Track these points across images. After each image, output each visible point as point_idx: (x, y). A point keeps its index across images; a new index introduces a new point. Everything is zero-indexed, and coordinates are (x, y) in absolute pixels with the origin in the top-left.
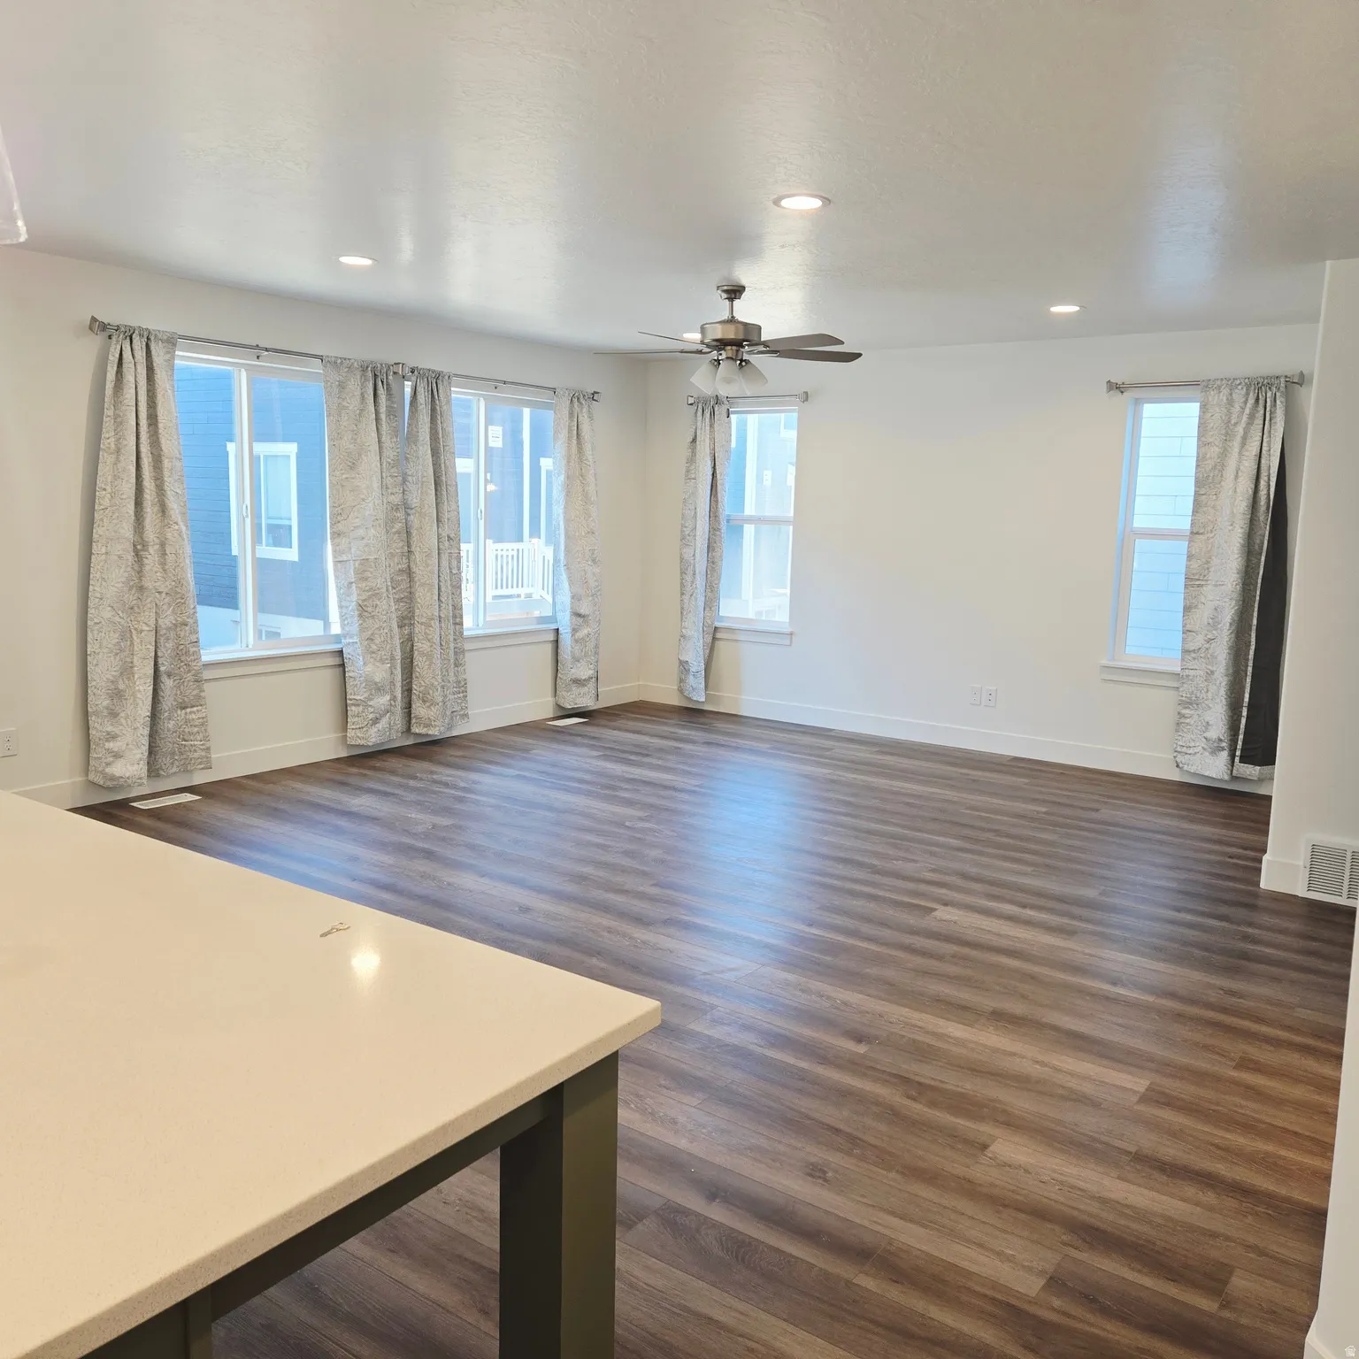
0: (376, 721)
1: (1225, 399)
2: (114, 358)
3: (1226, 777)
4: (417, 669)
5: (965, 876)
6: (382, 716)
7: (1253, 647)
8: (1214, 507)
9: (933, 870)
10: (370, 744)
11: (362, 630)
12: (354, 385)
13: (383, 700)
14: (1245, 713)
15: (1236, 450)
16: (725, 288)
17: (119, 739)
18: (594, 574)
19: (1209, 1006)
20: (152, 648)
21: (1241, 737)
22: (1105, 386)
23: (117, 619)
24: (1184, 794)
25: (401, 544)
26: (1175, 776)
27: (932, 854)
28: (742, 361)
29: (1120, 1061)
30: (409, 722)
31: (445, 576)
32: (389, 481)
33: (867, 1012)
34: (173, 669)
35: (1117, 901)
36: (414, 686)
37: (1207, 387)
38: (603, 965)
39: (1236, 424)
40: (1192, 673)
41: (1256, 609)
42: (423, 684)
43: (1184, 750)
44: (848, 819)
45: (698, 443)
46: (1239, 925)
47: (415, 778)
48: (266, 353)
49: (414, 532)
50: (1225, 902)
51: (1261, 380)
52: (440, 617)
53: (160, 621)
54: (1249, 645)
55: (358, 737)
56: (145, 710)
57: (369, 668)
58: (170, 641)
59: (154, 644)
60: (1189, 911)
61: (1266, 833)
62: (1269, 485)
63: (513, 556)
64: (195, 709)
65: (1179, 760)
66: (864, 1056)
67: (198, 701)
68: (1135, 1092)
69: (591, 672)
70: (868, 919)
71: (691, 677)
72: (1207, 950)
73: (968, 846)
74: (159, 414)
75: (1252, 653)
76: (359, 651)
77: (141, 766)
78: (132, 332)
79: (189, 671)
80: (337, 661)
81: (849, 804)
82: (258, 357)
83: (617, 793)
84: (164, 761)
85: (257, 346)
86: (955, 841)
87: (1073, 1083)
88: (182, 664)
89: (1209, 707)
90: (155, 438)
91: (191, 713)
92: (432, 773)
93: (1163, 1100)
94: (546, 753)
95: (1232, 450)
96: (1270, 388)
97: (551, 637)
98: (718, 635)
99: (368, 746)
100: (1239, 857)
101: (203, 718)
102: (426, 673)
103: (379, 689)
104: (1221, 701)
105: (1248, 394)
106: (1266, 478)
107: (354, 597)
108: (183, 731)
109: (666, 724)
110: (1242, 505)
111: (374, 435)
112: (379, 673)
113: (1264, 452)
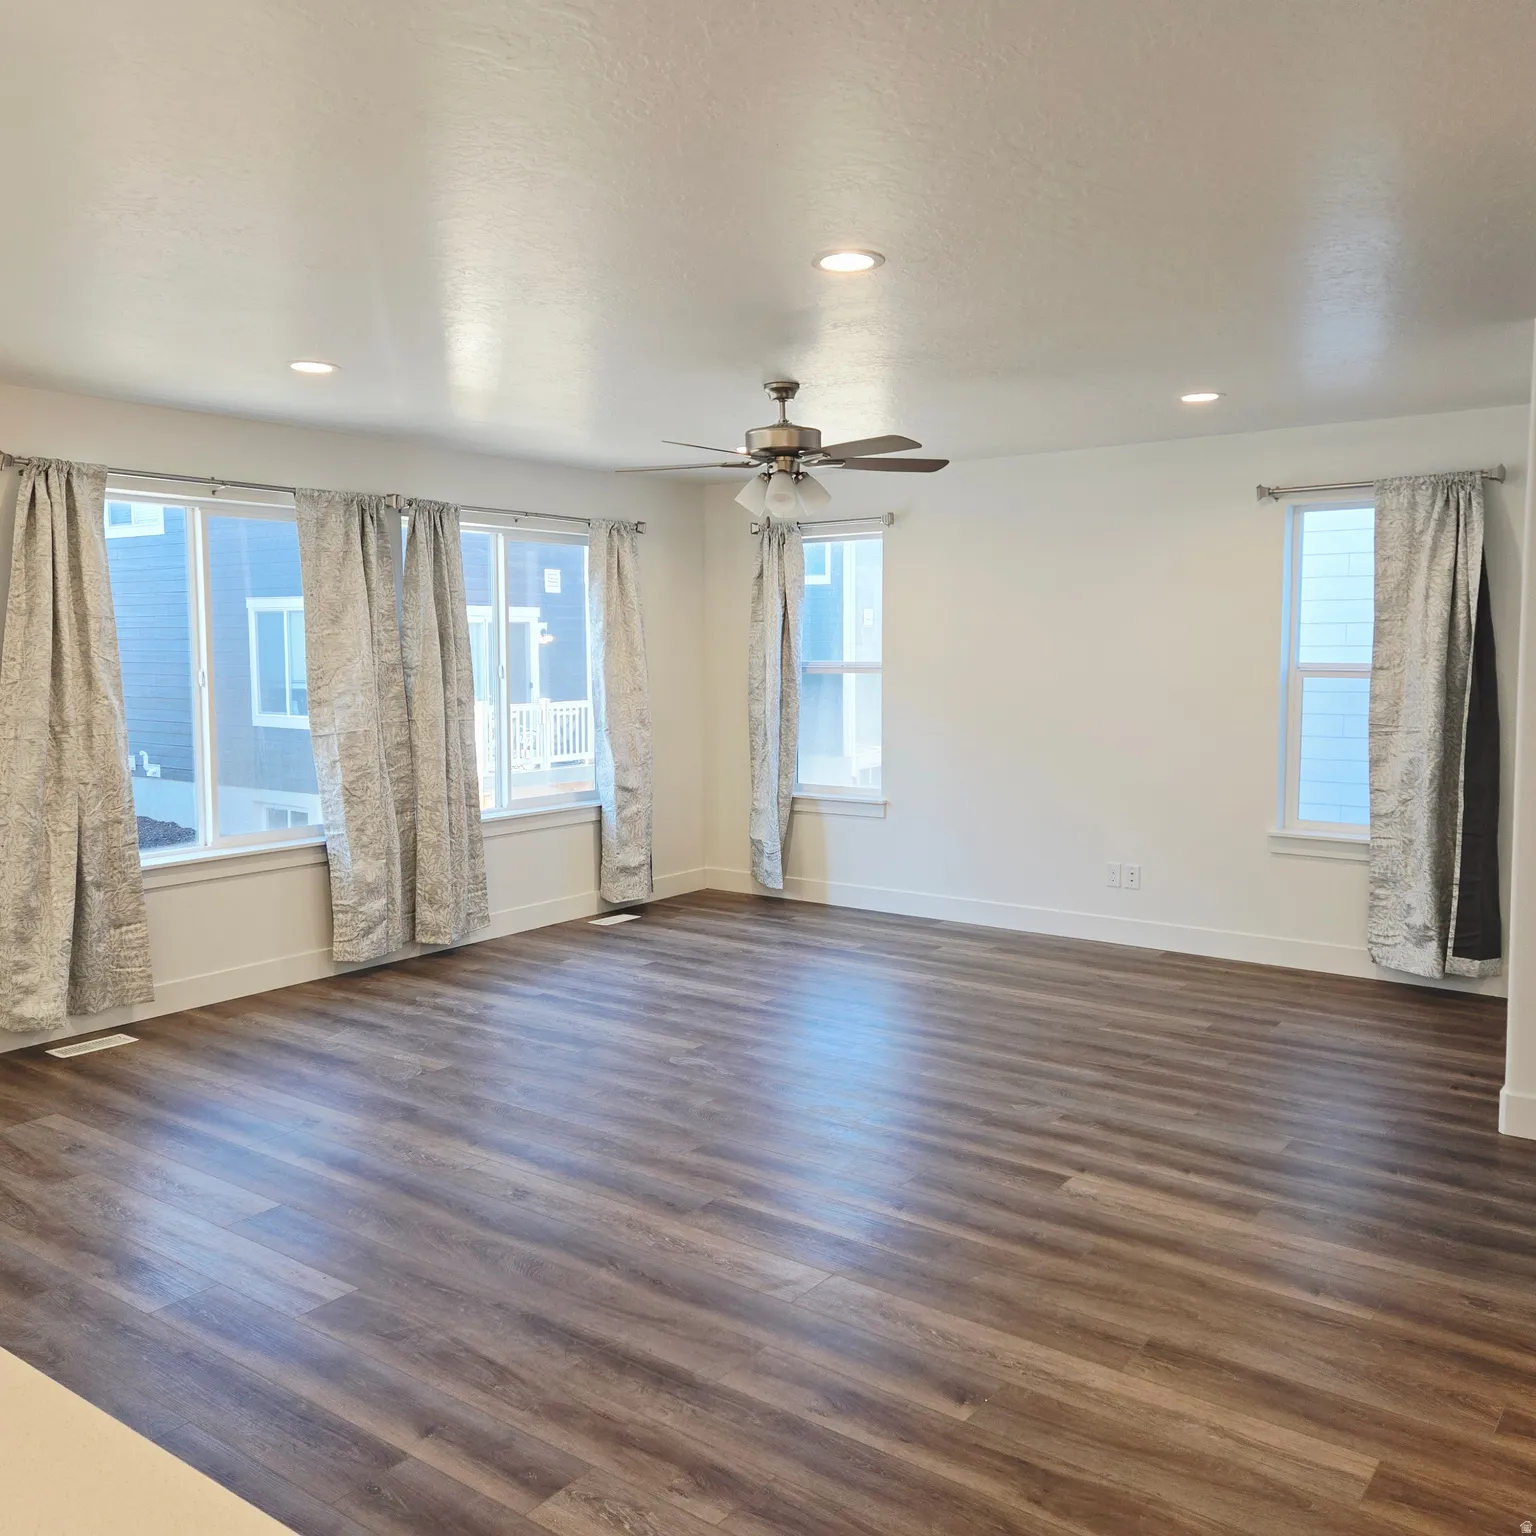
0: (368, 932)
1: (1406, 501)
2: (24, 496)
3: (1437, 975)
4: (422, 864)
5: (1105, 1125)
6: (376, 925)
7: (1461, 809)
8: (1400, 635)
9: (1064, 1118)
10: (362, 960)
11: (349, 819)
12: (335, 523)
13: (378, 905)
14: (1456, 893)
15: (1424, 563)
16: (775, 385)
17: (31, 969)
18: (643, 739)
19: (1451, 1326)
20: (74, 854)
21: (1453, 923)
22: (1255, 491)
23: (27, 819)
24: (1384, 997)
25: (399, 713)
26: (1370, 973)
27: (1063, 1093)
28: (798, 473)
29: (1332, 1425)
30: (413, 929)
31: (455, 749)
32: (383, 636)
33: (974, 1350)
34: (104, 878)
35: (1308, 1158)
36: (418, 885)
37: (1382, 488)
38: (614, 1280)
39: (1422, 532)
40: (1384, 843)
41: (1462, 762)
42: (429, 881)
43: (1381, 940)
44: (955, 1044)
45: (765, 578)
46: (1476, 1189)
47: (412, 1002)
48: (223, 487)
49: (416, 697)
50: (1454, 1156)
51: (1450, 478)
52: (449, 798)
53: (85, 819)
54: (1455, 806)
55: (346, 951)
56: (64, 932)
57: (360, 865)
58: (99, 844)
59: (76, 848)
60: (1405, 1170)
61: (1502, 1051)
62: (1469, 606)
63: (574, 717)
64: (132, 927)
65: (1374, 953)
66: (965, 1427)
67: (137, 917)
68: (1358, 1479)
69: (643, 858)
70: (977, 1196)
71: (766, 860)
72: (1439, 1232)
73: (1111, 1080)
74: (83, 565)
75: (1460, 816)
76: (346, 845)
77: (58, 1003)
78: (47, 466)
79: (125, 880)
80: (320, 858)
81: (960, 1023)
82: (214, 492)
83: (664, 1016)
84: (92, 994)
85: (213, 479)
86: (1093, 1073)
87: (1269, 1468)
88: (115, 872)
89: (1409, 885)
90: (79, 594)
91: (127, 932)
92: (435, 995)
93: (1399, 1493)
94: (585, 964)
95: (1420, 565)
96: (1462, 487)
97: (593, 817)
98: (798, 807)
99: (359, 963)
100: (1467, 1087)
101: (142, 938)
102: (434, 868)
103: (372, 891)
104: (1425, 878)
105: (1434, 495)
106: (1464, 598)
107: (339, 779)
108: (118, 956)
109: (734, 919)
110: (1436, 632)
111: (362, 580)
112: (373, 871)
113: (1459, 565)
